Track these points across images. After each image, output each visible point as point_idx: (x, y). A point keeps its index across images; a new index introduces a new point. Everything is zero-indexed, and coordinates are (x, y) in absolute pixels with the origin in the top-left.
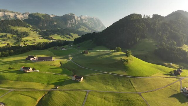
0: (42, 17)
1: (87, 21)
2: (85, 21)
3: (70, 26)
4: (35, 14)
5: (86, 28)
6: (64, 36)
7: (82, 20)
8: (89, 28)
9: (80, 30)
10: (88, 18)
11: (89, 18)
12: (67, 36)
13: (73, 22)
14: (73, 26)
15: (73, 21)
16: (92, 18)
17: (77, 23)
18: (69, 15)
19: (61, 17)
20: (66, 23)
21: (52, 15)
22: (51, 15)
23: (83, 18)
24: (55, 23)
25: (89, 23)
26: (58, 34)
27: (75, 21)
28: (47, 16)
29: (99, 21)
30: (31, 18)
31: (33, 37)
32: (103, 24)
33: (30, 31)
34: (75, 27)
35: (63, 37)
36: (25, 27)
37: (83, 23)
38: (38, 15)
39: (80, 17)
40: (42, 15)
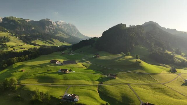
0: (18, 22)
1: (63, 27)
2: (61, 27)
3: (48, 31)
4: (10, 18)
5: (64, 34)
6: (46, 41)
7: (58, 25)
8: (67, 34)
9: (58, 35)
10: (63, 24)
11: (65, 24)
12: (49, 41)
13: (51, 28)
14: (51, 32)
15: (50, 26)
16: (68, 24)
17: (54, 29)
18: (46, 20)
19: (38, 22)
20: (44, 29)
21: (28, 19)
22: (26, 19)
23: (59, 23)
24: (33, 28)
25: (65, 28)
26: (39, 39)
27: (53, 26)
28: (23, 21)
29: (74, 27)
30: (6, 22)
31: (15, 43)
32: (78, 31)
33: (10, 36)
34: (53, 32)
35: (45, 43)
36: (2, 31)
37: (60, 29)
38: (14, 19)
39: (56, 22)
40: (18, 20)
